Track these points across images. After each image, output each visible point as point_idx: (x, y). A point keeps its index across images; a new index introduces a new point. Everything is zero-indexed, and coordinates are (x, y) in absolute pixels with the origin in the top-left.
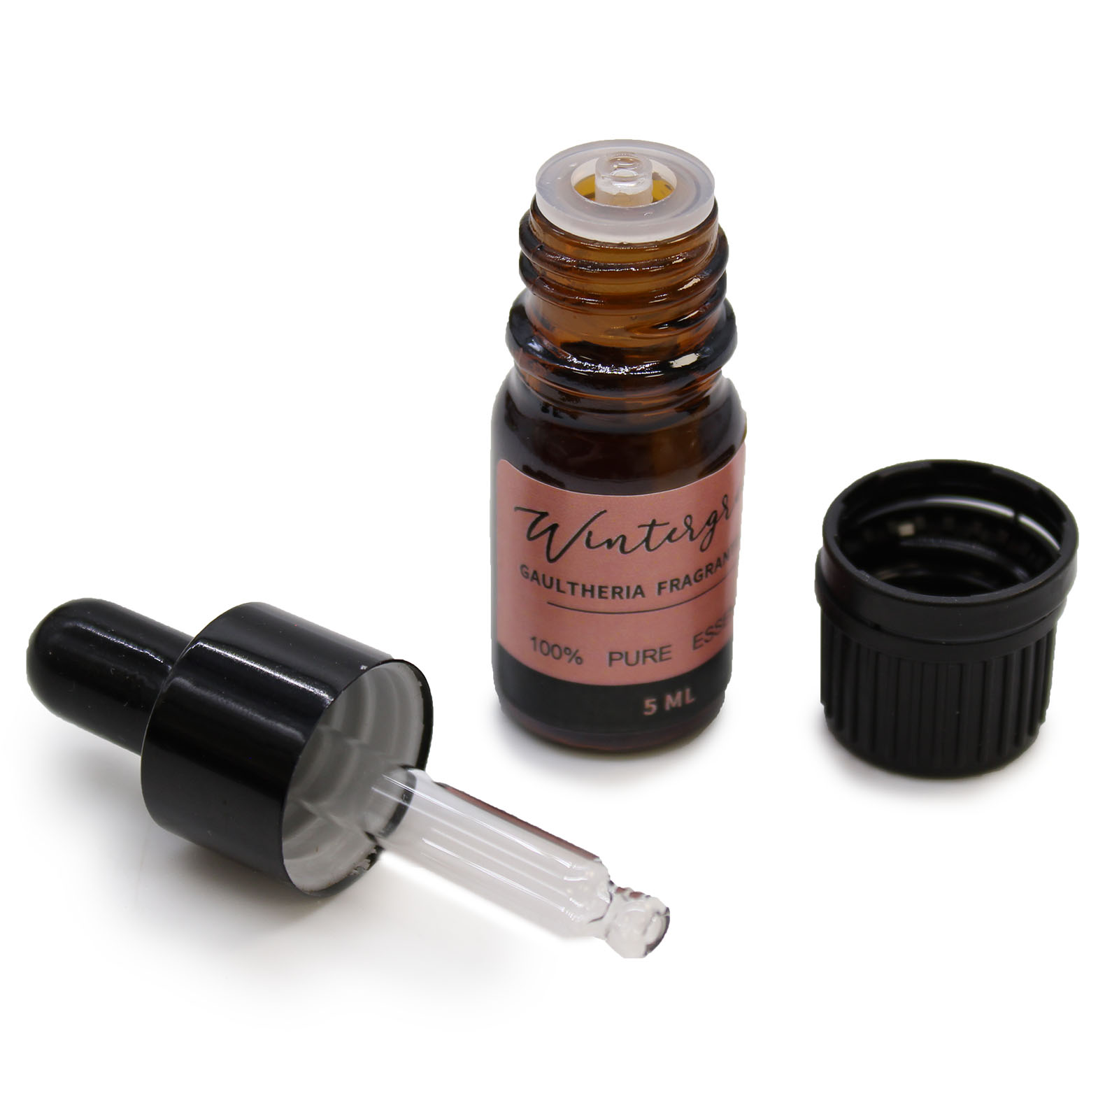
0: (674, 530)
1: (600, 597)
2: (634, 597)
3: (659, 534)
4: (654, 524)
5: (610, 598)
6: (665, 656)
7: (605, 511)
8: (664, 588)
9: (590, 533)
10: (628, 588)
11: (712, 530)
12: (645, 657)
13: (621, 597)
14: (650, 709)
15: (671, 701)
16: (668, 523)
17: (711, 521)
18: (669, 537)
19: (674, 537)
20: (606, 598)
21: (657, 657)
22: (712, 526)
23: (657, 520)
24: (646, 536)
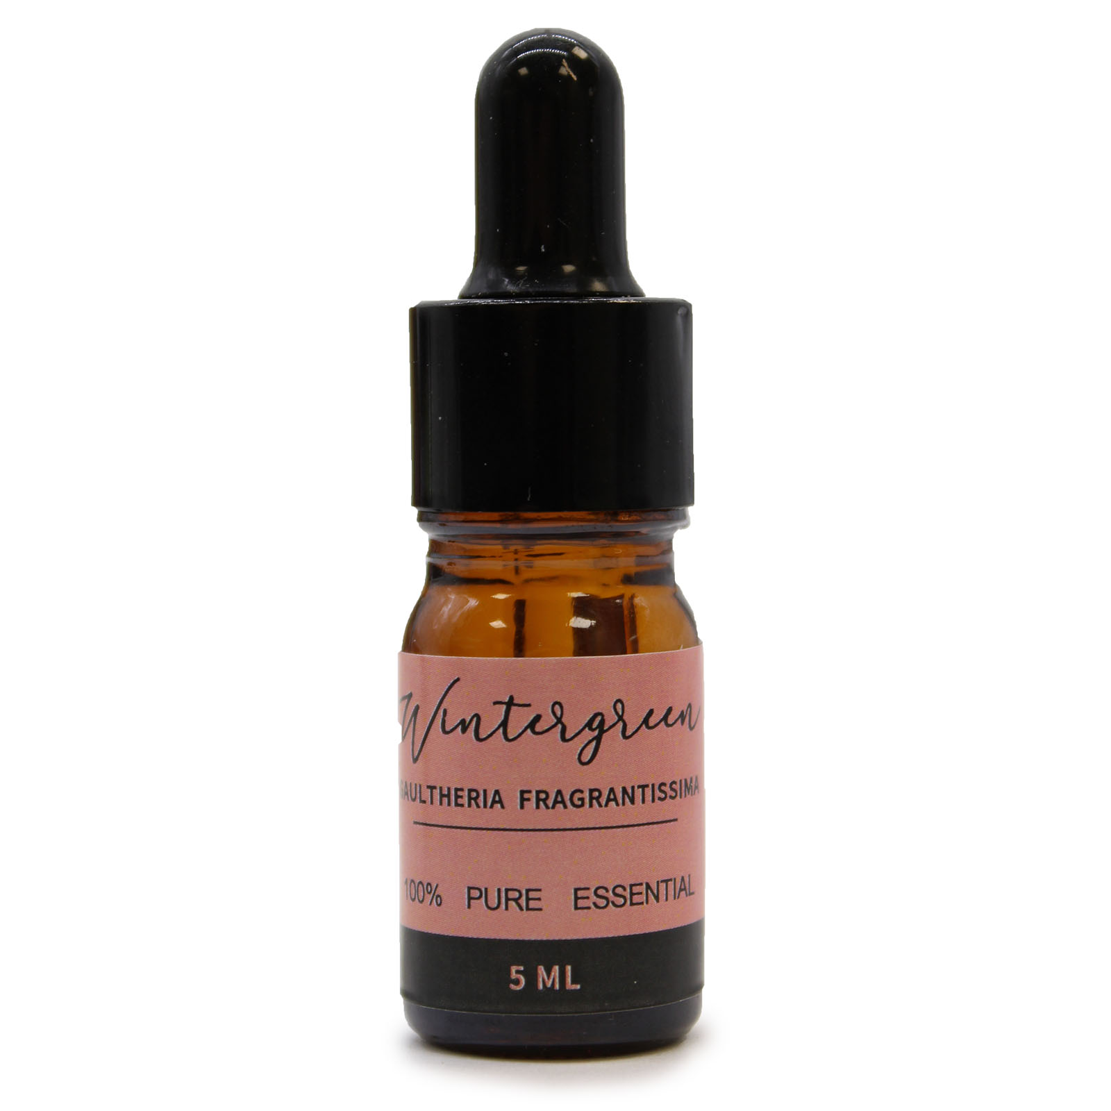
0: (538, 718)
1: (457, 805)
2: (492, 807)
3: (520, 718)
4: (510, 703)
5: (466, 805)
6: (532, 904)
7: (458, 680)
8: (528, 800)
9: (445, 712)
10: (485, 791)
11: (598, 739)
12: (507, 899)
13: (478, 806)
14: (517, 982)
15: (547, 978)
16: (529, 705)
17: (595, 724)
18: (532, 726)
19: (538, 728)
20: (462, 805)
21: (523, 902)
22: (596, 733)
23: (515, 697)
24: (503, 718)
